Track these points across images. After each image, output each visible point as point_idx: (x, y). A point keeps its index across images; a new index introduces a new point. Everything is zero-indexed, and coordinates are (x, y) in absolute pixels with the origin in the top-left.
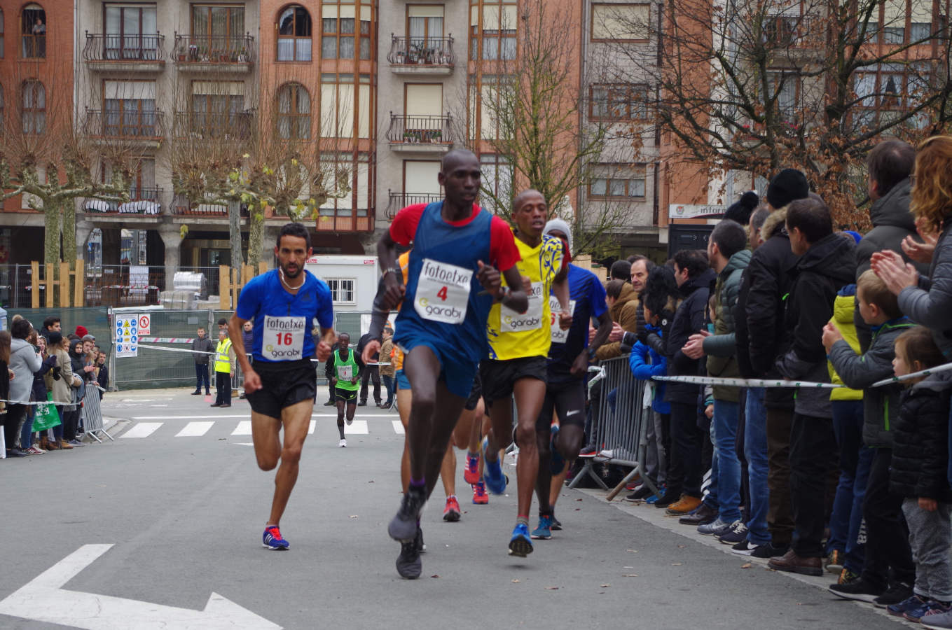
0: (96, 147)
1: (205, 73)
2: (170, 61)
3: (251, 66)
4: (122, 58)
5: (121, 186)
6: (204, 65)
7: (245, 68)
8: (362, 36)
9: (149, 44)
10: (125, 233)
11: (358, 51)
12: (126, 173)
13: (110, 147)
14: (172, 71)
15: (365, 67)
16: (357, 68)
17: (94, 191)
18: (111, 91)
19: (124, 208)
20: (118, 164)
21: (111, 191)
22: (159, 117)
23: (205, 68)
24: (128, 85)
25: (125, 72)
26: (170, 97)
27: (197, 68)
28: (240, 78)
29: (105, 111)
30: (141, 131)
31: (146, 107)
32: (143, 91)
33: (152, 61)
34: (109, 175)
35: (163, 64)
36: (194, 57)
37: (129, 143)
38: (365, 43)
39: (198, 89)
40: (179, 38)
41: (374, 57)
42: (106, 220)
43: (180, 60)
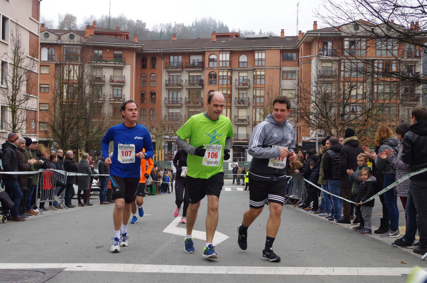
0: (167, 123)
1: (192, 106)
2: (184, 103)
3: (202, 105)
4: (173, 103)
5: (173, 133)
6: (192, 104)
7: (201, 105)
8: (228, 97)
9: (179, 100)
10: (173, 143)
11: (227, 101)
12: (174, 130)
13: (171, 124)
14: (184, 106)
15: (229, 104)
16: (227, 105)
17: (167, 134)
18: (171, 111)
19: (173, 137)
20: (172, 127)
21: (170, 134)
22: (181, 116)
23: (192, 105)
24: (175, 109)
25: (174, 106)
26: (184, 112)
27: (190, 105)
28: (200, 107)
29: (169, 116)
30: (177, 120)
31: (178, 114)
32: (178, 111)
33: (180, 104)
34: (170, 130)
35: (182, 104)
36: (189, 102)
37: (175, 123)
38: (229, 99)
39: (190, 110)
40: (186, 98)
41: (231, 102)
42: (168, 140)
43: (186, 103)
